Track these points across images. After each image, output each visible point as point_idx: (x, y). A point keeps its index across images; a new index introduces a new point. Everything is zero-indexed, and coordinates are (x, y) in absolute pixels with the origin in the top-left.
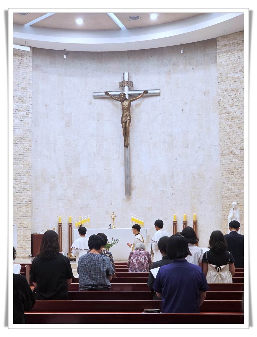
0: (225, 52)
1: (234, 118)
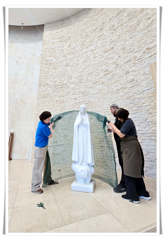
0: (49, 30)
1: (51, 63)
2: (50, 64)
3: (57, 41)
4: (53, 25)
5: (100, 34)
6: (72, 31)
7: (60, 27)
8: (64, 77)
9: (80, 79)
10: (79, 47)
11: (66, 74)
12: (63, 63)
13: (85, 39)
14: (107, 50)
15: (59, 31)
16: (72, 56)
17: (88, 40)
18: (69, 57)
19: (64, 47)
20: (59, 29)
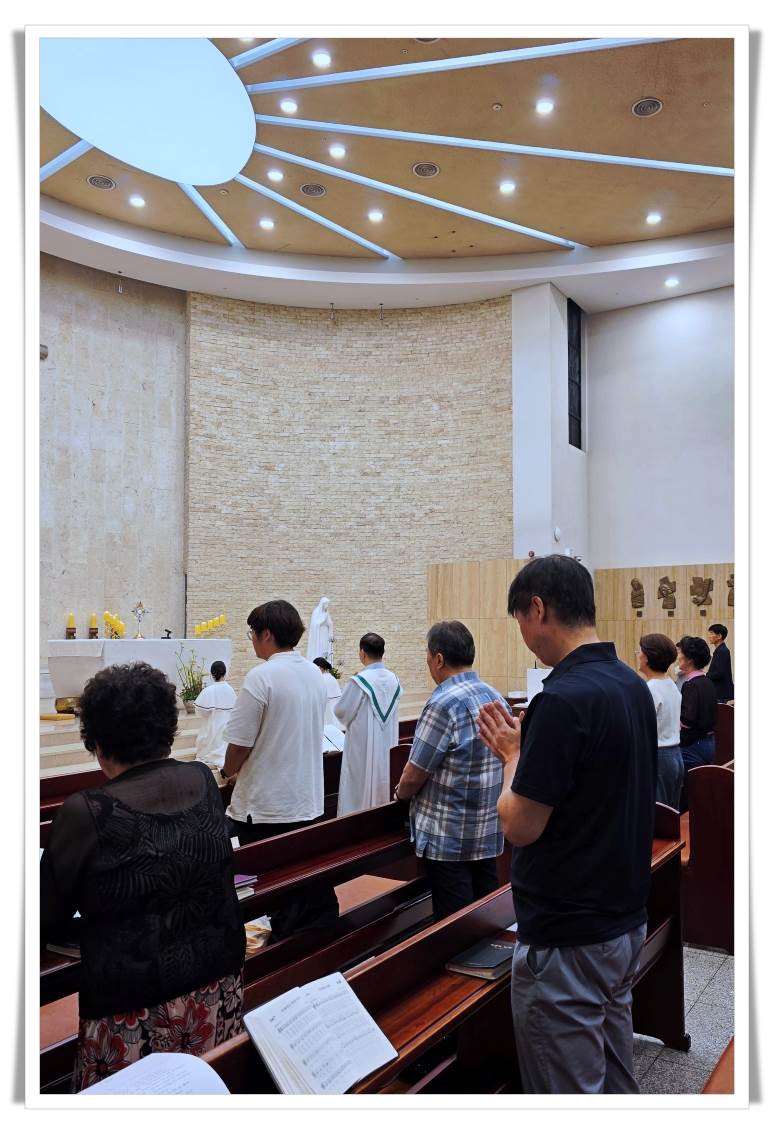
0: (207, 326)
1: (222, 448)
2: (220, 448)
3: (235, 376)
4: (222, 311)
5: (356, 422)
6: (282, 365)
7: (243, 330)
8: (260, 498)
9: (302, 515)
10: (301, 427)
11: (267, 491)
12: (255, 456)
13: (317, 413)
14: (367, 471)
15: (240, 340)
16: (282, 447)
17: (326, 420)
18: (273, 444)
19: (260, 409)
20: (242, 334)
